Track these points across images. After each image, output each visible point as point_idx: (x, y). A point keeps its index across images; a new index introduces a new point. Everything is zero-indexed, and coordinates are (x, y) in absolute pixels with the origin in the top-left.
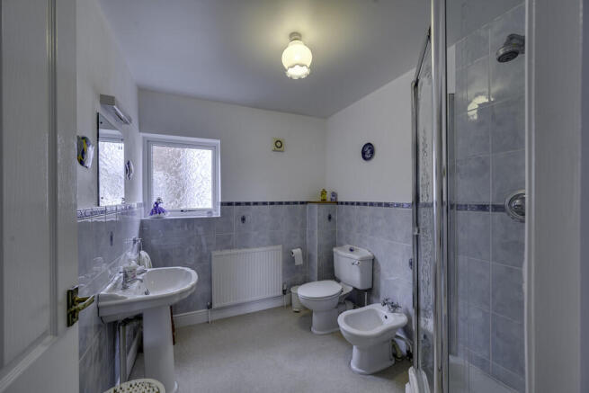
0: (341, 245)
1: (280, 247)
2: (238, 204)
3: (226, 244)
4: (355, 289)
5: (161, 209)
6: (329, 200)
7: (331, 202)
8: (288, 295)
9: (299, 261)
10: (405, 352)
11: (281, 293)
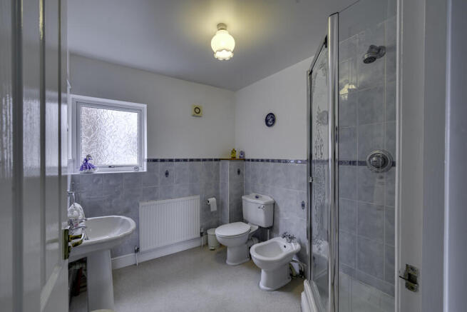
0: (248, 194)
1: (198, 197)
2: (163, 160)
3: (152, 195)
4: (260, 227)
5: (90, 164)
6: (238, 157)
7: (239, 159)
8: (204, 236)
9: (214, 208)
10: (298, 272)
11: (199, 235)
